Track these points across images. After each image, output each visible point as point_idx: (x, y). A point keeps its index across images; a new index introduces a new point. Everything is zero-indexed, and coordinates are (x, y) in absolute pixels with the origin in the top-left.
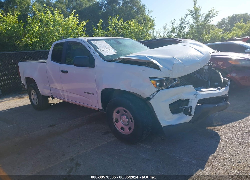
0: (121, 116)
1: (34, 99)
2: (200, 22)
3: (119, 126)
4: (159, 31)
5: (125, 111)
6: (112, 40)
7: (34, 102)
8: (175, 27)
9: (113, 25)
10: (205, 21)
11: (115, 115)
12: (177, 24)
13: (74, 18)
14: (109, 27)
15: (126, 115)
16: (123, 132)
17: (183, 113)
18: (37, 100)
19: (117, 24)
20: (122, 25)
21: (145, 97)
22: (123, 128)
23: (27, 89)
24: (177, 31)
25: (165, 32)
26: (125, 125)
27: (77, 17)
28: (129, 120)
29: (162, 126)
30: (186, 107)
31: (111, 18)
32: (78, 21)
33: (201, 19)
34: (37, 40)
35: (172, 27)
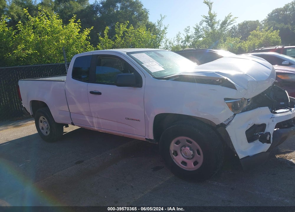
0: (182, 147)
1: (42, 127)
2: (215, 30)
3: (178, 160)
4: (172, 40)
5: (188, 141)
6: (153, 53)
7: (44, 132)
8: (189, 35)
9: (121, 32)
10: (221, 28)
11: (173, 147)
12: (192, 32)
13: (75, 25)
14: (116, 36)
15: (189, 146)
16: (185, 168)
17: (258, 141)
18: (47, 129)
19: (126, 31)
20: (131, 33)
21: (217, 123)
22: (184, 163)
23: (32, 115)
24: (192, 40)
25: (178, 41)
26: (188, 159)
27: (78, 23)
28: (194, 152)
29: (239, 158)
30: (261, 133)
31: (118, 24)
32: (80, 28)
33: (217, 27)
34: (34, 51)
35: (185, 35)
